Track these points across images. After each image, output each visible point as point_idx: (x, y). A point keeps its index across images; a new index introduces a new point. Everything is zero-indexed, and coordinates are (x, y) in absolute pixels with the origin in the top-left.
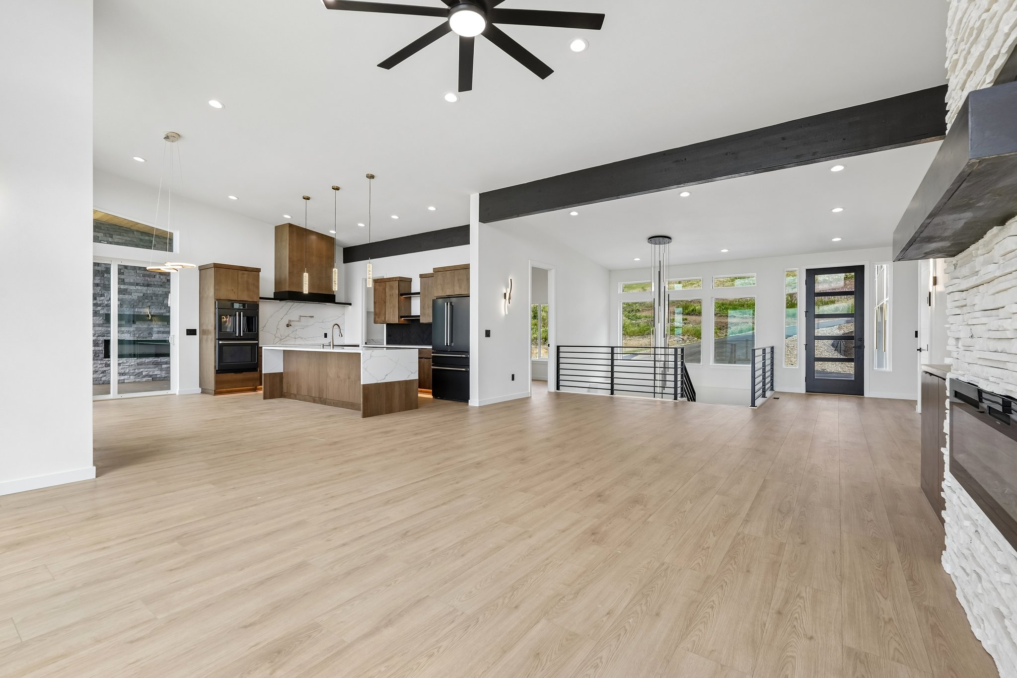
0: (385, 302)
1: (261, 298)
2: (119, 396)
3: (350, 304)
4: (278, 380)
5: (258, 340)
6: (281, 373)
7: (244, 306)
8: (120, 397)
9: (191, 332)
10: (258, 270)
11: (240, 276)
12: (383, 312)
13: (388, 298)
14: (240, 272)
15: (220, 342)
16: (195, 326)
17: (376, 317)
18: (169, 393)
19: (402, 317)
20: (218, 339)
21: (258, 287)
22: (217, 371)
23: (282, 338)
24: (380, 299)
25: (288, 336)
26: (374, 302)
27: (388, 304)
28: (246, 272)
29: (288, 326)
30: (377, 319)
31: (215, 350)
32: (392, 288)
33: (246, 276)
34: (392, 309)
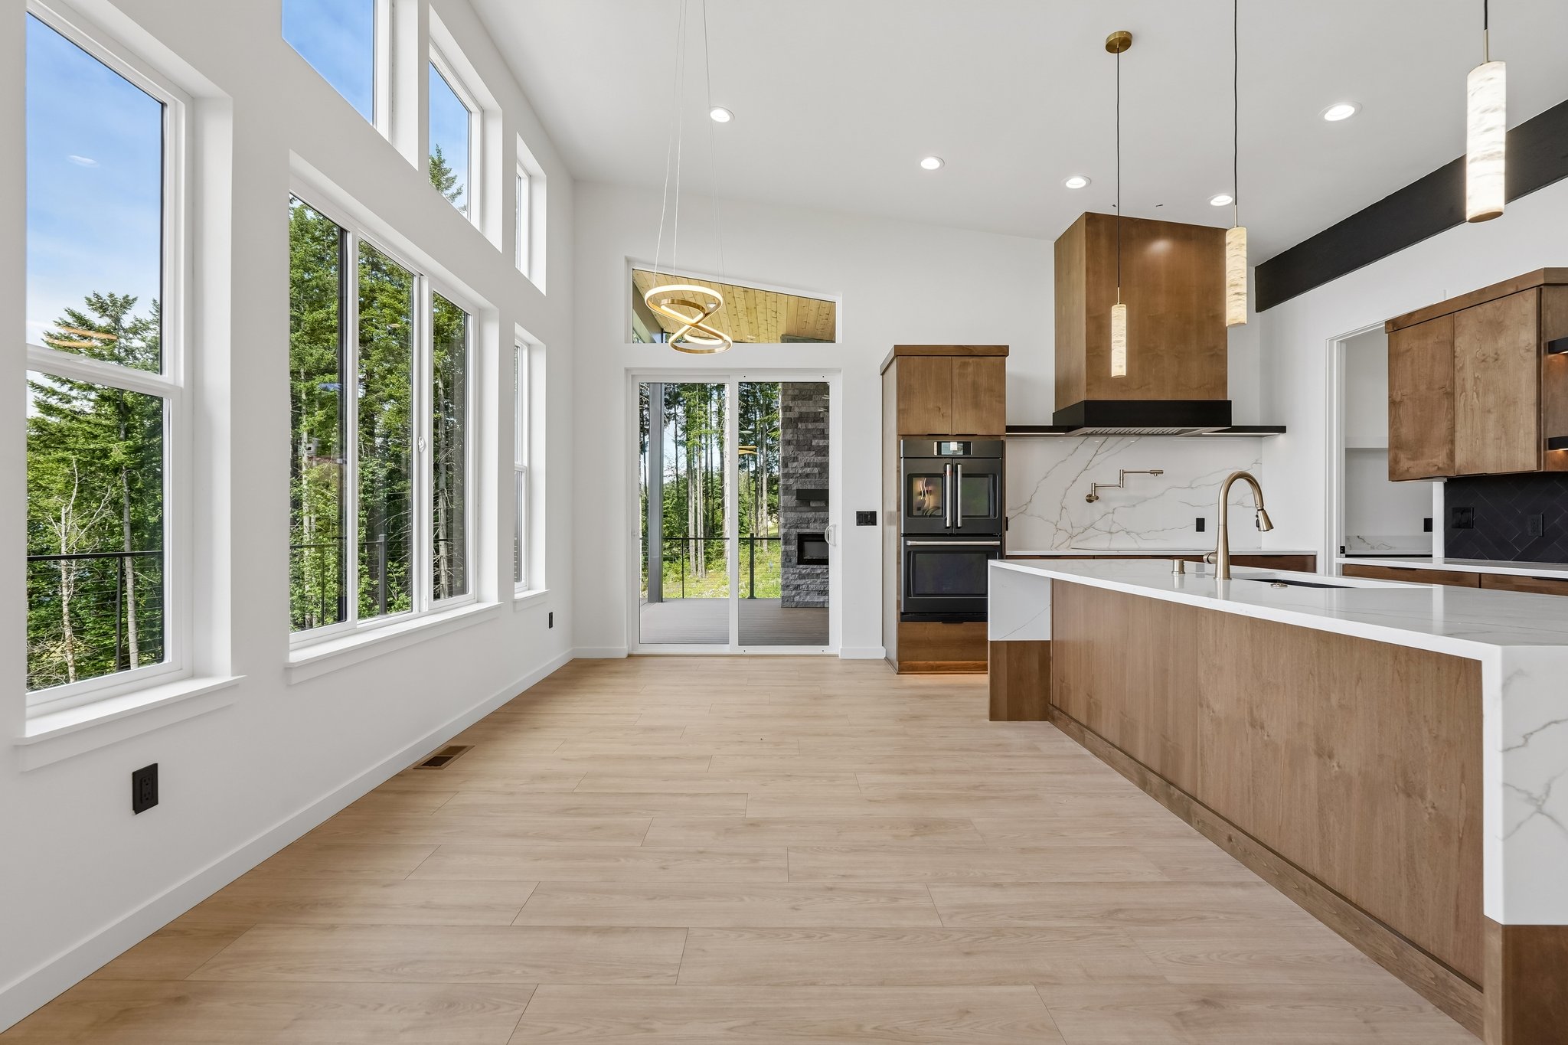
0: (1451, 395)
1: (1010, 429)
2: (741, 650)
3: (1282, 429)
4: (1036, 666)
5: (1002, 539)
6: (1044, 645)
7: (966, 447)
8: (742, 652)
9: (866, 518)
10: (1002, 352)
11: (956, 371)
12: (1440, 430)
13: (1468, 373)
14: (957, 362)
15: (909, 543)
16: (873, 504)
17: (1402, 456)
18: (826, 652)
19: (1554, 443)
20: (905, 535)
21: (1001, 398)
22: (902, 614)
23: (1076, 531)
24: (1423, 388)
25: (1091, 526)
26: (1393, 403)
27: (1468, 400)
28: (971, 360)
29: (1090, 501)
30: (1405, 464)
31: (899, 563)
32: (1496, 327)
33: (970, 369)
34: (1492, 418)
